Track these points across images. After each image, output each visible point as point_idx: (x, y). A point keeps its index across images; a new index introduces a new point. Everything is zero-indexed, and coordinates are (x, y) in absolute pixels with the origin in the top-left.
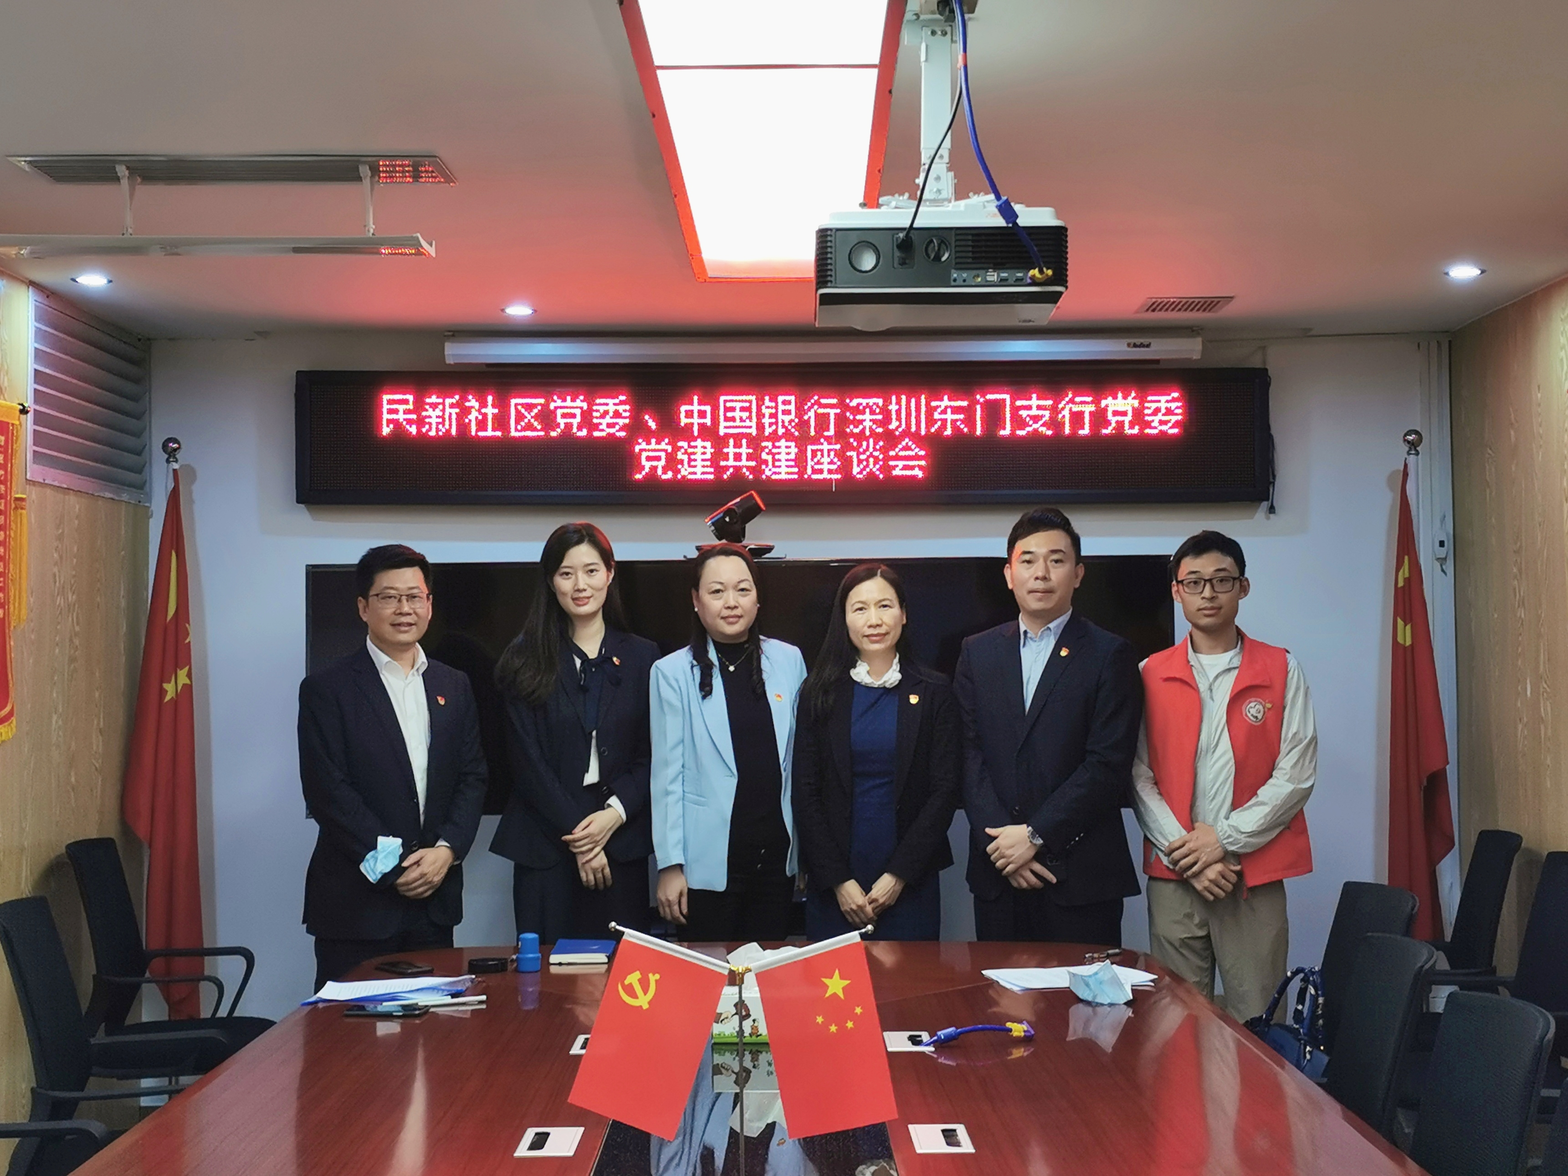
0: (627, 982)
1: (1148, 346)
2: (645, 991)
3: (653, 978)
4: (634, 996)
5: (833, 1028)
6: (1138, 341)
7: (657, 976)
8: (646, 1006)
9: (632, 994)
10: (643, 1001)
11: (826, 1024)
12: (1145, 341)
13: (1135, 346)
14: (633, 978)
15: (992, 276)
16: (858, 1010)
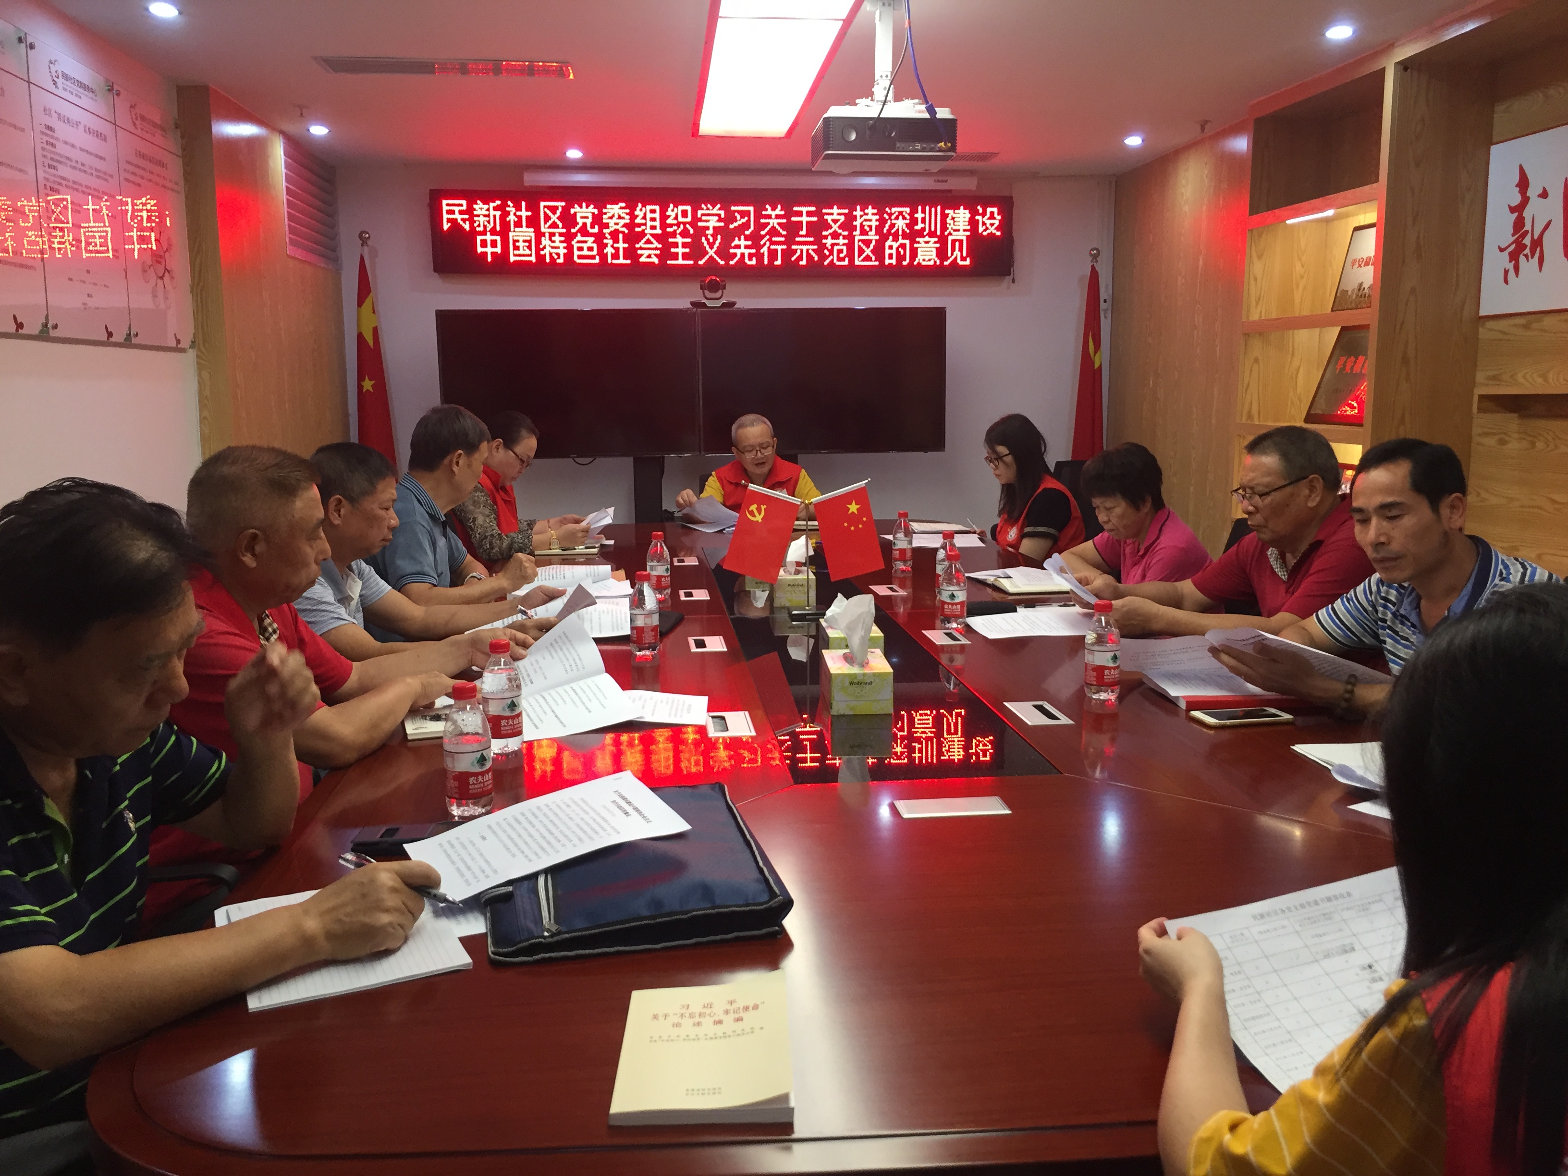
0: (750, 509)
1: (946, 181)
2: (760, 514)
3: (763, 507)
4: (754, 516)
5: (852, 528)
6: (940, 178)
7: (765, 506)
8: (760, 521)
9: (753, 515)
10: (759, 518)
11: (849, 526)
12: (944, 178)
13: (939, 181)
14: (753, 507)
15: (918, 146)
16: (865, 519)
